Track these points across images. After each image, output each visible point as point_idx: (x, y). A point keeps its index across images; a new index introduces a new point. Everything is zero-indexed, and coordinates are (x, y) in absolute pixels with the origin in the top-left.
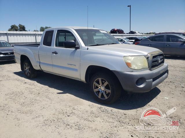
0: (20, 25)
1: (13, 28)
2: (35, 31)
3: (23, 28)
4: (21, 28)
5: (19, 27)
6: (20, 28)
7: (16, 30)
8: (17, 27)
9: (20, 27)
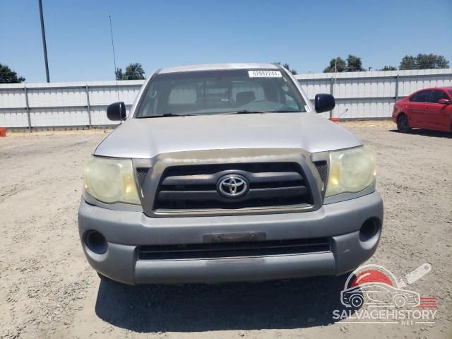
0: (350, 57)
1: (336, 66)
2: (386, 69)
3: (355, 65)
4: (352, 64)
5: (347, 62)
6: (350, 64)
7: (340, 70)
8: (344, 63)
9: (349, 61)
